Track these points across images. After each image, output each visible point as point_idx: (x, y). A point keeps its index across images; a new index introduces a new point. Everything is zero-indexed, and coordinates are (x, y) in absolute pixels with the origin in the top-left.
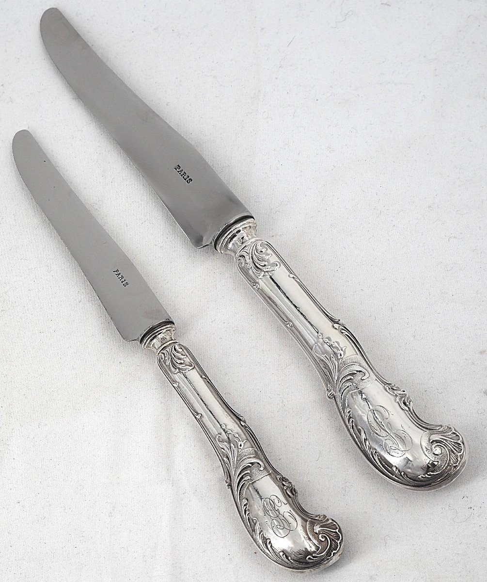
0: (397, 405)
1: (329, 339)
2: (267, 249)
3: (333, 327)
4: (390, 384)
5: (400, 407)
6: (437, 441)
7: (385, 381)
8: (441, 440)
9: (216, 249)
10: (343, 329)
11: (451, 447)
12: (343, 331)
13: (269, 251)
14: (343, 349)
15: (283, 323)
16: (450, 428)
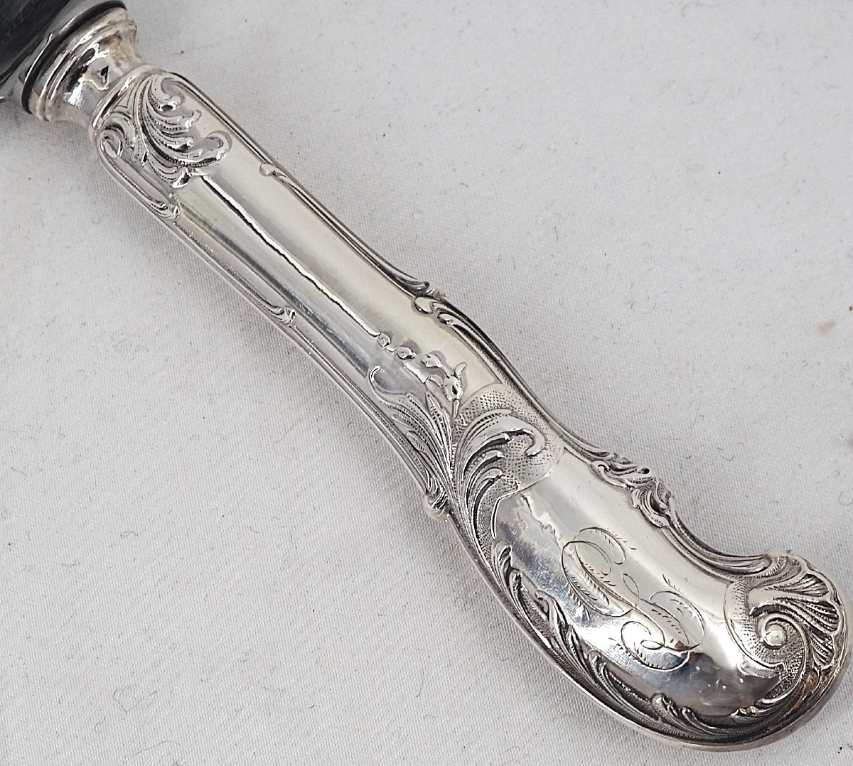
0: (637, 515)
1: (412, 346)
2: (183, 98)
3: (416, 307)
4: (604, 454)
5: (647, 519)
6: (769, 610)
7: (588, 447)
8: (779, 602)
9: (29, 112)
10: (443, 312)
11: (809, 619)
12: (446, 317)
13: (191, 103)
14: (458, 374)
15: (268, 312)
16: (796, 563)
